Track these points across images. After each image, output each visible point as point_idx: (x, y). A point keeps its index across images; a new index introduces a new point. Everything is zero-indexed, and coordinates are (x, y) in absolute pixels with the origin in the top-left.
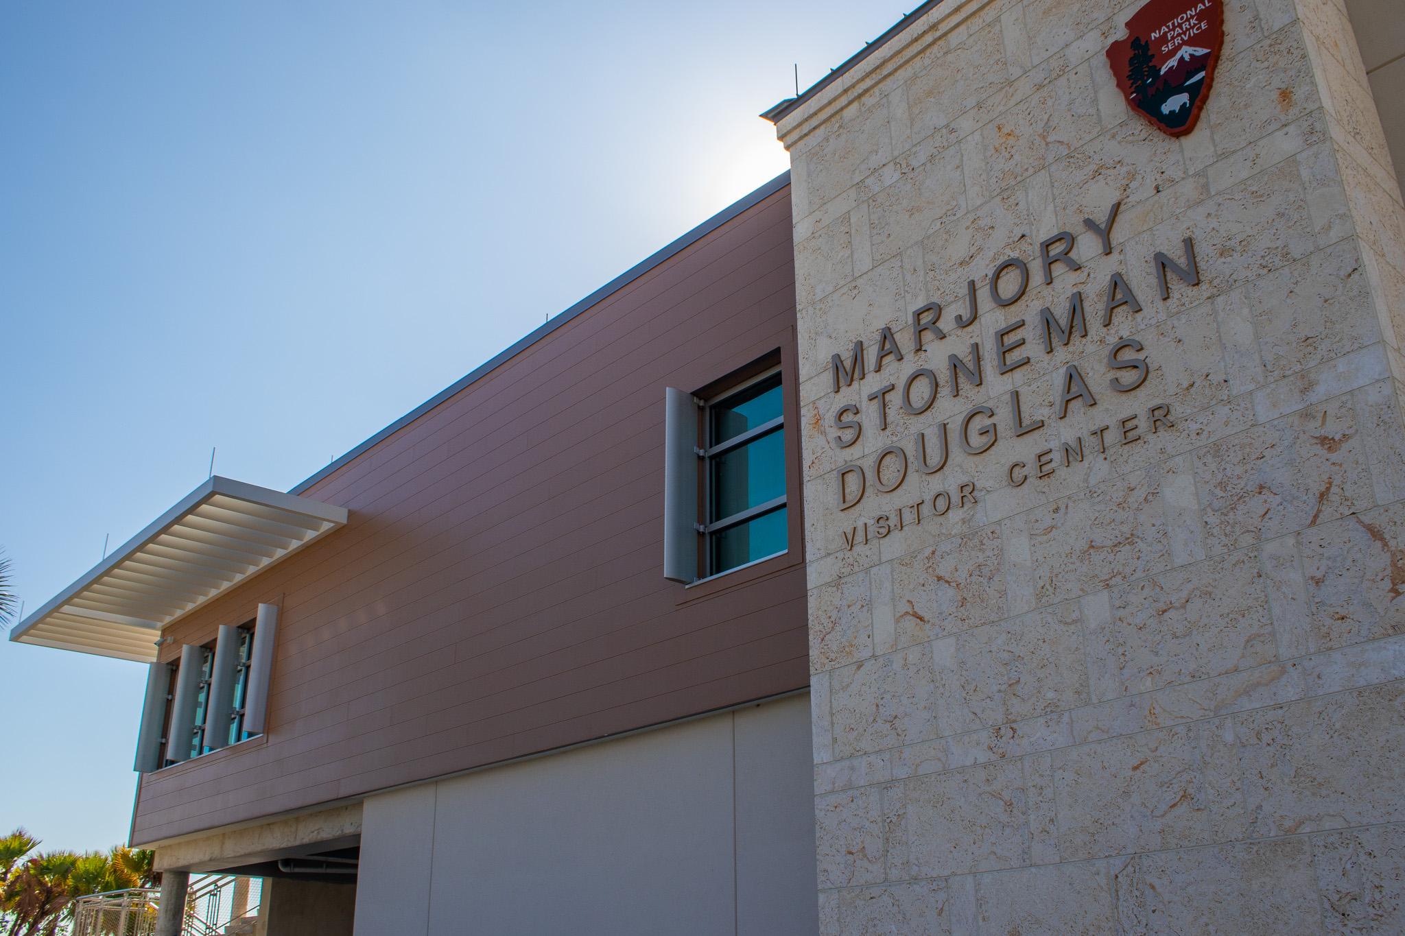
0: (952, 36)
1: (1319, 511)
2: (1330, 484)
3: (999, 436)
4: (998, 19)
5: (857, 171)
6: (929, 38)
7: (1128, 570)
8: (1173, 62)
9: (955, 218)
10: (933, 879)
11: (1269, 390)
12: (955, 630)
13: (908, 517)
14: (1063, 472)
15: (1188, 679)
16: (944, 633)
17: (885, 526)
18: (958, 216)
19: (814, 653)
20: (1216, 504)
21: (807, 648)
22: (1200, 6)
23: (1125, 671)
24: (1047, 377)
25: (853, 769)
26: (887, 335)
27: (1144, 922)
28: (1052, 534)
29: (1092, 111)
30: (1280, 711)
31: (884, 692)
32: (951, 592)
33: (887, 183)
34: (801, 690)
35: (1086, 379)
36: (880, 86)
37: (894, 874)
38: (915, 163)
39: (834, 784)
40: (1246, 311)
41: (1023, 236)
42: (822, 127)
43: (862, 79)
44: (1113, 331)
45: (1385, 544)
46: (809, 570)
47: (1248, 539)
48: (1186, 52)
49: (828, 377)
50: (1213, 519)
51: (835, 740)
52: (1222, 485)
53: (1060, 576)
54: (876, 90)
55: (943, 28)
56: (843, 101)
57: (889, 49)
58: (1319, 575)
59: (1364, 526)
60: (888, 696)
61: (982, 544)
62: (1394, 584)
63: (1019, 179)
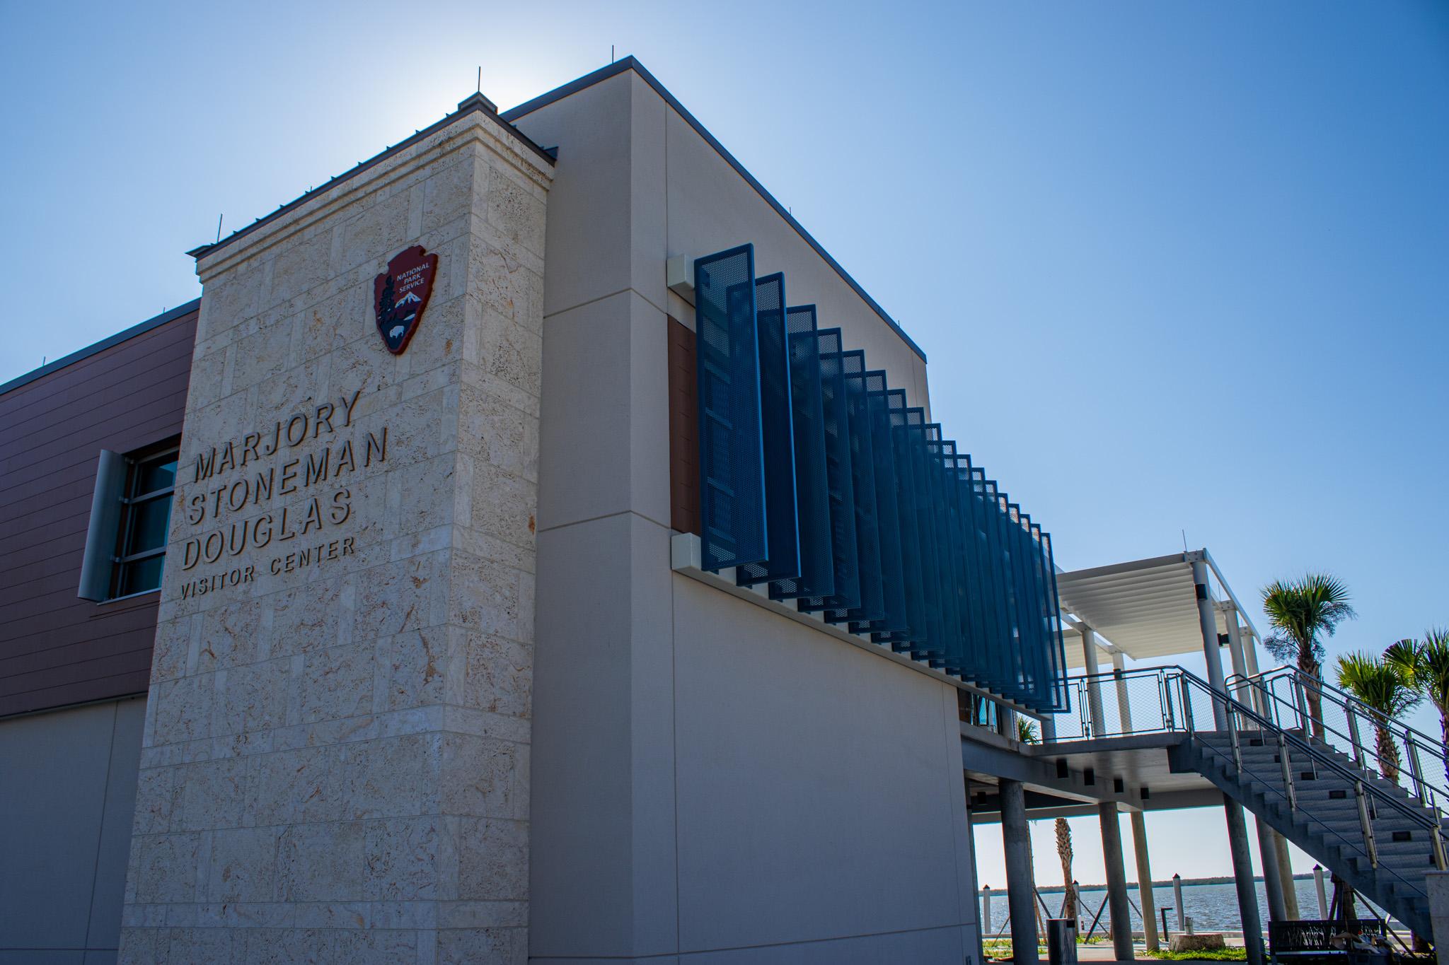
0: (306, 232)
1: (405, 624)
2: (413, 608)
3: (271, 538)
4: (332, 229)
5: (237, 317)
6: (292, 229)
7: (316, 643)
8: (402, 301)
9: (280, 372)
10: (193, 832)
11: (399, 541)
12: (229, 666)
13: (218, 583)
14: (297, 570)
15: (331, 718)
16: (223, 667)
17: (206, 586)
18: (282, 371)
19: (154, 668)
20: (362, 610)
21: (150, 664)
22: (424, 266)
23: (304, 708)
24: (302, 503)
25: (162, 753)
26: (230, 447)
27: (288, 868)
28: (285, 612)
29: (361, 319)
30: (367, 745)
31: (187, 703)
32: (230, 640)
33: (251, 332)
34: (142, 694)
35: (319, 509)
36: (262, 254)
37: (174, 827)
38: (268, 323)
39: (151, 762)
40: (400, 485)
41: (310, 398)
42: (225, 274)
43: (251, 246)
44: (338, 480)
45: (428, 651)
46: (161, 608)
47: (371, 635)
48: (411, 296)
49: (193, 469)
50: (360, 619)
51: (156, 732)
52: (367, 597)
53: (284, 640)
54: (259, 256)
55: (303, 223)
56: (238, 258)
57: (270, 228)
58: (397, 664)
59: (422, 638)
60: (188, 706)
61: (251, 610)
62: (427, 676)
63: (317, 355)
